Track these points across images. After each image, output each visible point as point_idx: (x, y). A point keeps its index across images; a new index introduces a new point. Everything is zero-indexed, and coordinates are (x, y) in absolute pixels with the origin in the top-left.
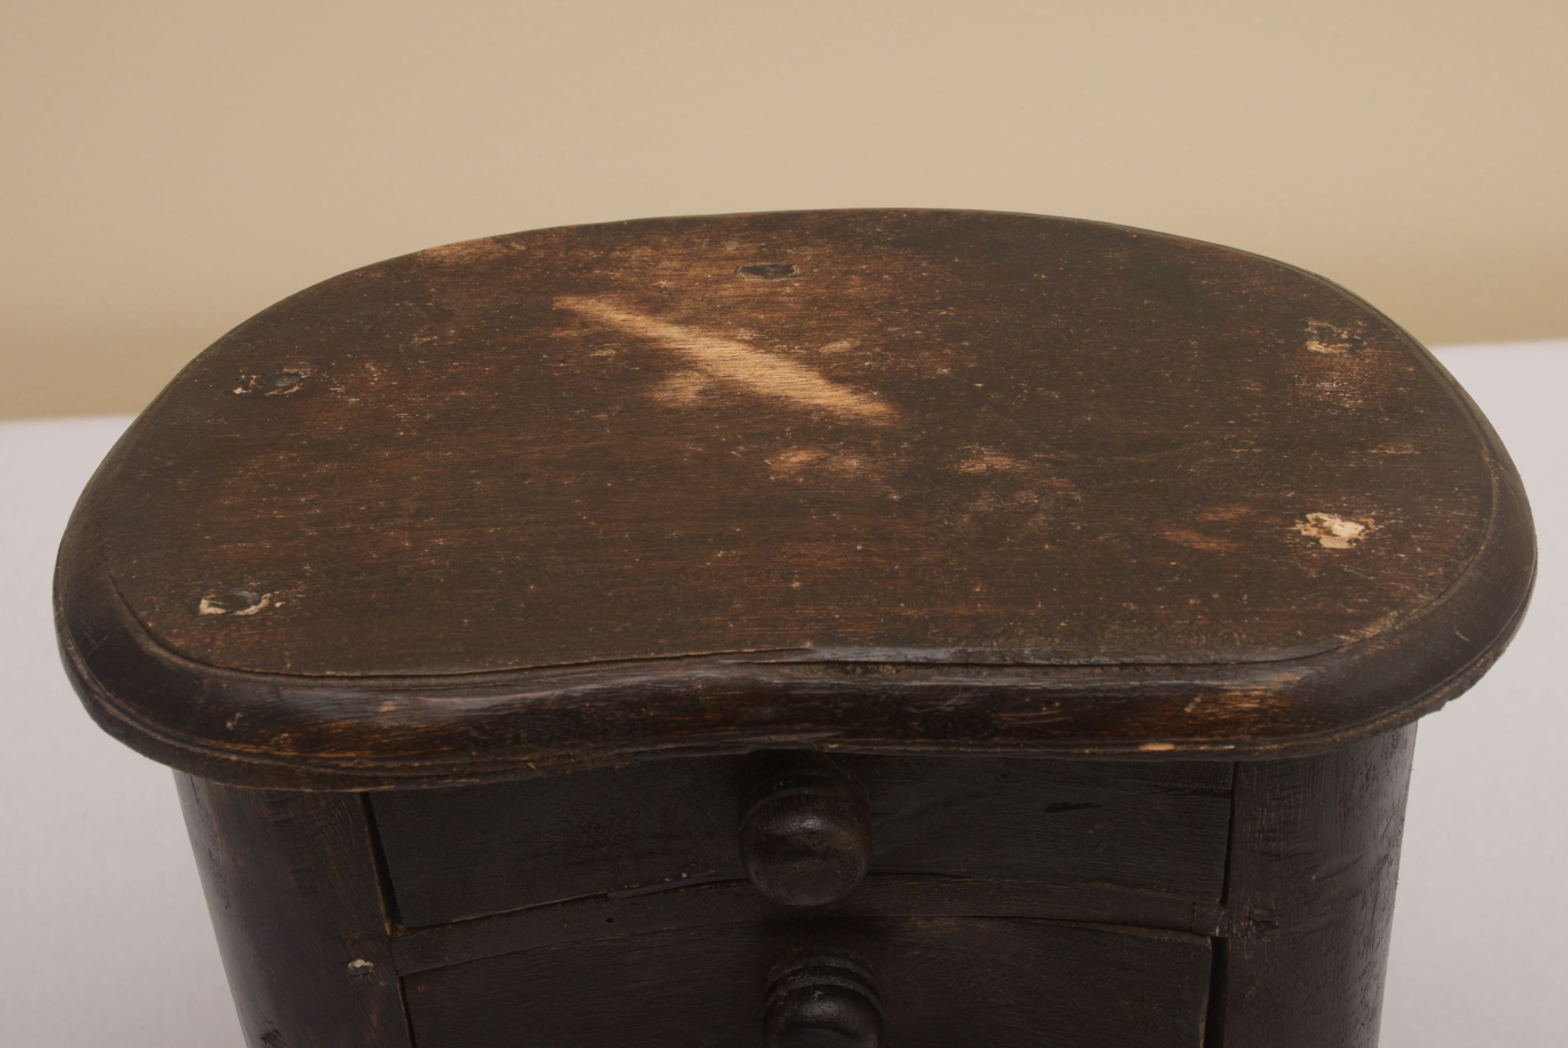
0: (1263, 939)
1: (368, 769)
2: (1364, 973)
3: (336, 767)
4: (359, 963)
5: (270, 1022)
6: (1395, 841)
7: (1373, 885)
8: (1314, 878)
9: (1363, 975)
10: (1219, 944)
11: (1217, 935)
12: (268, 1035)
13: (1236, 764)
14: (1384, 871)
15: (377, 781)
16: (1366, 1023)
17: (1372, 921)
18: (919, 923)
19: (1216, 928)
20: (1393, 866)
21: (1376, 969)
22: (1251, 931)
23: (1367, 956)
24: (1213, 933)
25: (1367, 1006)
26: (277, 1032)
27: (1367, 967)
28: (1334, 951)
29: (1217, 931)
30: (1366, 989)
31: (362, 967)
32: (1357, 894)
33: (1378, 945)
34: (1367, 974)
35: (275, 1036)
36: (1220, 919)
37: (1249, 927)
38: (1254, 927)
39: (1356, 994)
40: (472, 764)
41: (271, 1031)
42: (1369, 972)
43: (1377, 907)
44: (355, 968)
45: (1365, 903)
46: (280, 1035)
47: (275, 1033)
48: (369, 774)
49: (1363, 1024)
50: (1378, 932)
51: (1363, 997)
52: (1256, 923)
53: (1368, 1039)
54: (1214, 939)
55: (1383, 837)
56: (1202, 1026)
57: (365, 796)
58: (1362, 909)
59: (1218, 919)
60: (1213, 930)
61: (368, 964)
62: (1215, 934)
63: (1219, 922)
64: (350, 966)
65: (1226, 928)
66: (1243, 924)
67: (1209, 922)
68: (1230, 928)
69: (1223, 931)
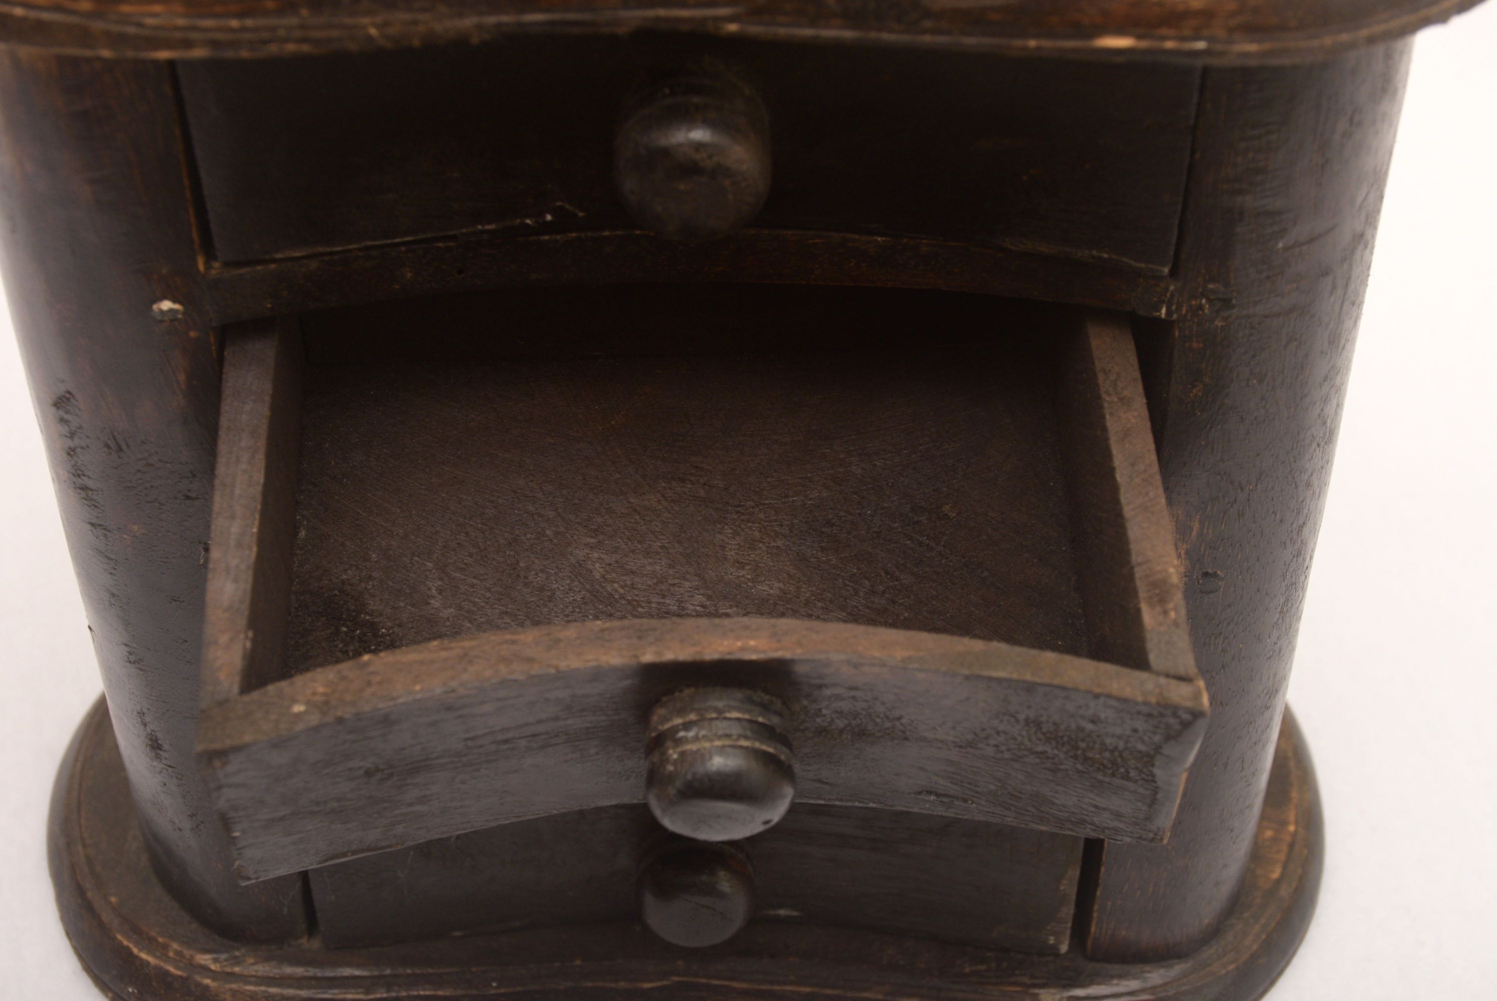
0: (1216, 323)
1: (177, 28)
2: (1326, 378)
3: (140, 25)
4: (166, 305)
5: (63, 381)
6: (1371, 219)
7: (1346, 266)
8: (1280, 245)
9: (1324, 381)
11: (1163, 316)
12: (60, 398)
13: (1206, 70)
14: (1358, 253)
15: (188, 44)
16: (1322, 444)
17: (1340, 314)
19: (1161, 308)
20: (1367, 251)
21: (1338, 378)
23: (1331, 357)
24: (1158, 314)
25: (1325, 423)
26: (69, 393)
27: (1329, 371)
28: (1295, 343)
29: (1164, 311)
30: (1326, 400)
31: (171, 311)
32: (1327, 274)
33: (1343, 348)
34: (1329, 381)
35: (68, 399)
36: (1168, 294)
38: (1207, 306)
39: (1315, 404)
40: (302, 27)
41: (64, 394)
42: (1331, 380)
43: (1346, 296)
44: (161, 309)
45: (1334, 288)
46: (73, 397)
47: (67, 395)
48: (178, 35)
49: (1319, 445)
50: (1345, 330)
51: (1322, 410)
52: (1209, 301)
53: (1322, 468)
55: (1361, 207)
57: (171, 64)
58: (1331, 293)
59: (1166, 296)
60: (1159, 310)
61: (177, 306)
62: (1160, 316)
63: (1166, 300)
64: (155, 307)
65: (1174, 307)
66: (1193, 302)
67: (1155, 299)
68: (1179, 307)
69: (1169, 312)
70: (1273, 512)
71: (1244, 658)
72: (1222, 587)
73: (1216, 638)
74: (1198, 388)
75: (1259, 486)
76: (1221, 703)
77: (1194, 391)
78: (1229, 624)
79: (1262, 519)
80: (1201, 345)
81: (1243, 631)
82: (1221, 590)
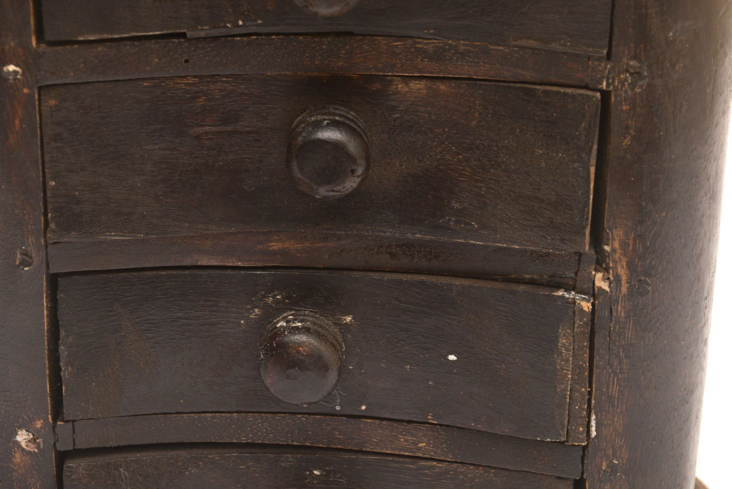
4: (12, 68)
10: (606, 95)
11: (604, 88)
18: (400, 86)
19: (603, 82)
22: (627, 81)
24: (601, 86)
29: (605, 84)
31: (15, 72)
36: (607, 72)
37: (626, 79)
38: (630, 78)
44: (8, 70)
52: (631, 74)
54: (602, 91)
56: (593, 170)
59: (605, 73)
60: (602, 84)
61: (18, 69)
62: (602, 88)
63: (606, 75)
64: (5, 69)
65: (610, 81)
66: (622, 76)
67: (599, 76)
68: (613, 82)
69: (608, 85)
70: (679, 237)
71: (668, 352)
72: (651, 292)
73: (649, 333)
74: (628, 139)
75: (669, 214)
76: (655, 388)
77: (626, 141)
78: (656, 322)
79: (673, 241)
80: (628, 107)
81: (666, 330)
82: (650, 293)
